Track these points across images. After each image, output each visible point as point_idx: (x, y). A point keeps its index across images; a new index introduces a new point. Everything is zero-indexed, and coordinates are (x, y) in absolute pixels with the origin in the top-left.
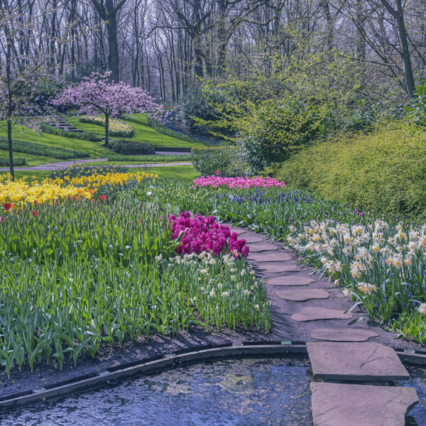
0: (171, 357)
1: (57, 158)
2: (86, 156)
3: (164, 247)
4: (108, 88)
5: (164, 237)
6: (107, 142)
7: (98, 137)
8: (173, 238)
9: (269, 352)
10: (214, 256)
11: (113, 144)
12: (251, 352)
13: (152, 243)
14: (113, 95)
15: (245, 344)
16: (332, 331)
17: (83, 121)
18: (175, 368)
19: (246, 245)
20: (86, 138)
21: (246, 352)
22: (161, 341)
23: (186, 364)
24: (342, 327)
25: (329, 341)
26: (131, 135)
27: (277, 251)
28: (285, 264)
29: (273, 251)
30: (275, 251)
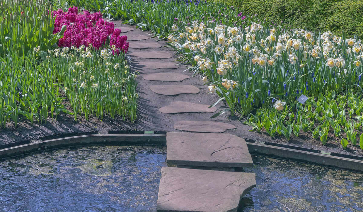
0: (38, 142)
3: (45, 40)
8: (55, 31)
9: (132, 140)
12: (115, 140)
15: (110, 132)
16: (194, 123)
18: (40, 152)
21: (110, 140)
22: (29, 127)
23: (52, 149)
24: (205, 120)
25: (189, 131)
27: (160, 49)
28: (165, 61)
29: (156, 49)
30: (158, 49)
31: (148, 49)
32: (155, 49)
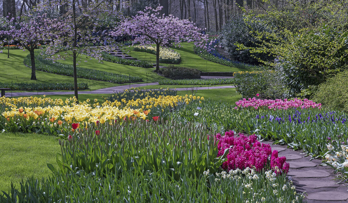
1: (115, 83)
2: (140, 81)
3: (211, 163)
4: (159, 20)
5: (211, 154)
6: (158, 68)
7: (150, 64)
8: (219, 155)
10: (257, 172)
11: (163, 70)
13: (200, 160)
14: (164, 26)
17: (137, 50)
19: (287, 162)
20: (139, 65)
26: (179, 61)
27: (315, 168)
28: (324, 180)
29: (312, 168)
30: (313, 168)
31: (304, 168)
32: (310, 168)
